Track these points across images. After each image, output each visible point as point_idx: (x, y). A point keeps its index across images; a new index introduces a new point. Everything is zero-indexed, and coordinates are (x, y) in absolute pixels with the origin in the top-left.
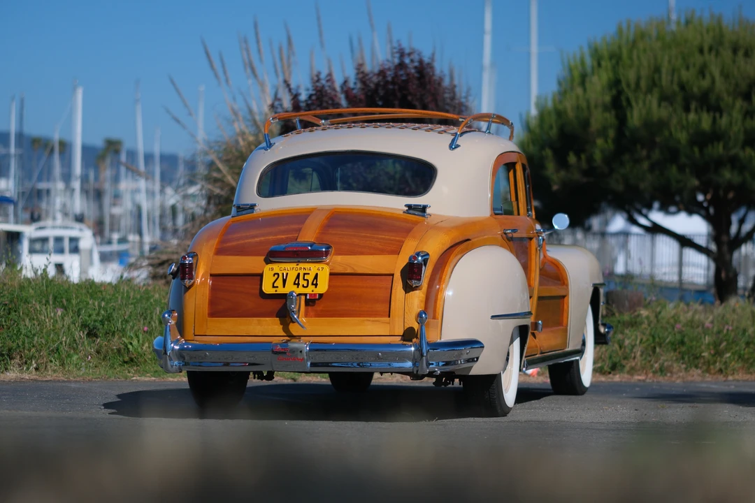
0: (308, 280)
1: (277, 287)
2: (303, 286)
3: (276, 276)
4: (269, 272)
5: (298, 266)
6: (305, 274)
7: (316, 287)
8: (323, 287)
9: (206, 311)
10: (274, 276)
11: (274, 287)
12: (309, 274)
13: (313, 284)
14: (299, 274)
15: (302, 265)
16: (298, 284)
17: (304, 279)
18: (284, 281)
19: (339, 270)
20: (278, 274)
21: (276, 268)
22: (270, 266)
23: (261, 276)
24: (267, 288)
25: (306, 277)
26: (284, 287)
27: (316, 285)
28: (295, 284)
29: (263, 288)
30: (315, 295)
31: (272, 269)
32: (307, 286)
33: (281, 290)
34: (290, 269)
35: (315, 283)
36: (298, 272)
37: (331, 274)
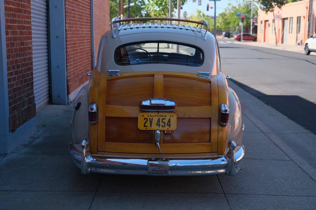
0: (165, 123)
1: (147, 126)
2: (162, 125)
3: (146, 120)
4: (141, 117)
5: (159, 114)
6: (163, 119)
7: (170, 127)
8: (173, 127)
9: (104, 138)
10: (145, 120)
11: (145, 126)
12: (165, 119)
13: (168, 125)
14: (159, 119)
15: (161, 114)
16: (159, 125)
17: (163, 122)
18: (151, 123)
20: (147, 119)
21: (146, 115)
22: (142, 114)
23: (137, 118)
24: (141, 127)
25: (164, 121)
26: (151, 126)
27: (170, 126)
28: (157, 125)
29: (138, 127)
30: (169, 131)
31: (143, 116)
32: (164, 126)
33: (149, 128)
34: (154, 116)
35: (169, 124)
36: (159, 117)
37: (178, 118)
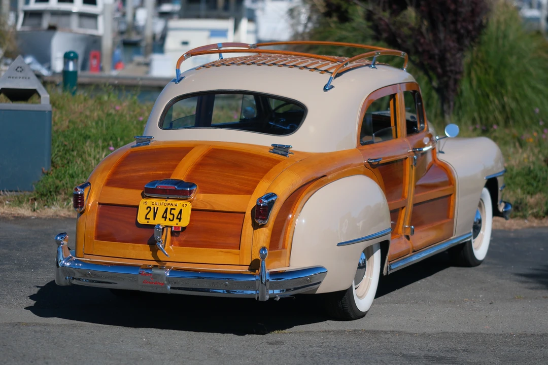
0: (173, 215)
1: (149, 219)
2: (170, 219)
3: (149, 209)
4: (144, 205)
5: (167, 202)
6: (171, 209)
7: (180, 221)
8: (185, 222)
9: (94, 235)
10: (147, 209)
11: (146, 218)
12: (175, 209)
13: (177, 218)
14: (167, 208)
15: (170, 201)
16: (166, 218)
17: (171, 214)
18: (155, 214)
19: (200, 206)
20: (150, 208)
21: (150, 202)
22: (145, 200)
23: (137, 207)
24: (141, 220)
25: (173, 212)
26: (154, 219)
27: (180, 219)
28: (163, 217)
29: (138, 219)
30: (179, 227)
31: (146, 203)
32: (173, 220)
33: (152, 222)
34: (160, 204)
35: (179, 217)
36: (166, 207)
37: (193, 210)
